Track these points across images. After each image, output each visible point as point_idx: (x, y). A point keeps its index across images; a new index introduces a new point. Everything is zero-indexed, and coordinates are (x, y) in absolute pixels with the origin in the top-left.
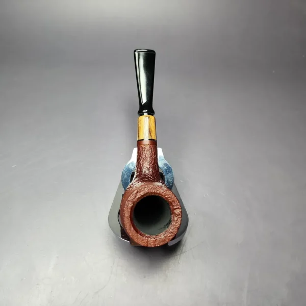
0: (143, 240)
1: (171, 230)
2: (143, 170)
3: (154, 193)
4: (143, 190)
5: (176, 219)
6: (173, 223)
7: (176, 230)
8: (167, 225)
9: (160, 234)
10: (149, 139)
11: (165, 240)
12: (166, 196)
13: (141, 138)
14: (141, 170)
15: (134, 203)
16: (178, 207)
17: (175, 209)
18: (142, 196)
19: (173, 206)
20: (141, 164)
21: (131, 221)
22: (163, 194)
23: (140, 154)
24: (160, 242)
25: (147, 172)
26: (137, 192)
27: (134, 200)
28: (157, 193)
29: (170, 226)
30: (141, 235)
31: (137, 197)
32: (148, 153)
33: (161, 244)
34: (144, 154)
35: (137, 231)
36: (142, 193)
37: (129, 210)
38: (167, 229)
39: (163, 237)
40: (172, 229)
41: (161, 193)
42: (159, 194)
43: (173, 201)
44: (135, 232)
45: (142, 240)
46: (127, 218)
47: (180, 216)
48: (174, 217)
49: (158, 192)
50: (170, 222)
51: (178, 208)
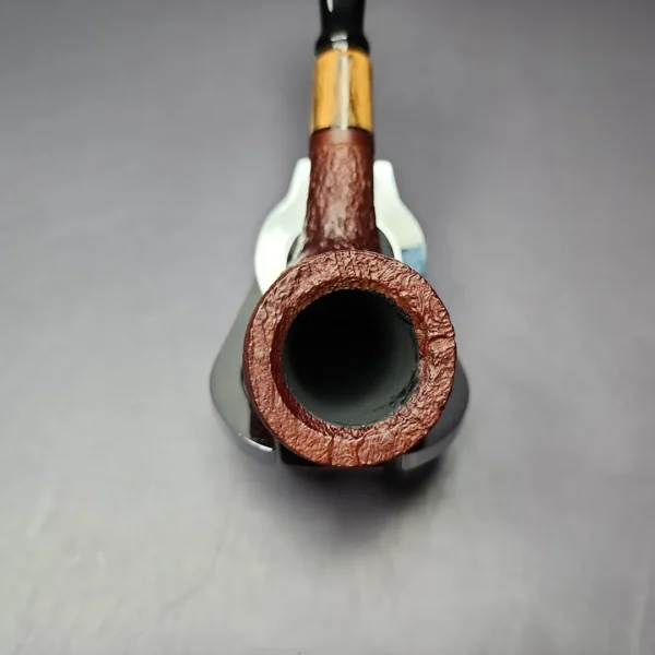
0: (313, 443)
1: (415, 411)
2: (327, 227)
3: (360, 280)
4: (319, 266)
5: (434, 373)
6: (426, 387)
7: (432, 412)
8: (400, 396)
9: (377, 425)
10: (350, 128)
11: (392, 445)
12: (404, 294)
13: (323, 123)
14: (320, 227)
15: (286, 311)
16: (443, 332)
17: (434, 339)
18: (317, 289)
19: (426, 329)
20: (318, 208)
21: (275, 371)
22: (392, 284)
23: (318, 174)
24: (374, 450)
25: (339, 232)
26: (299, 276)
27: (287, 302)
28: (371, 281)
29: (413, 398)
30: (307, 423)
31: (299, 292)
32: (345, 170)
33: (377, 459)
34: (330, 175)
35: (294, 410)
36: (316, 280)
37: (270, 337)
38: (403, 409)
39: (385, 433)
40: (420, 408)
41: (385, 279)
42: (378, 284)
43: (428, 310)
44: (287, 411)
45: (311, 442)
46: (260, 361)
47: (450, 365)
48: (426, 367)
49: (374, 277)
50: (413, 383)
51: (444, 337)
